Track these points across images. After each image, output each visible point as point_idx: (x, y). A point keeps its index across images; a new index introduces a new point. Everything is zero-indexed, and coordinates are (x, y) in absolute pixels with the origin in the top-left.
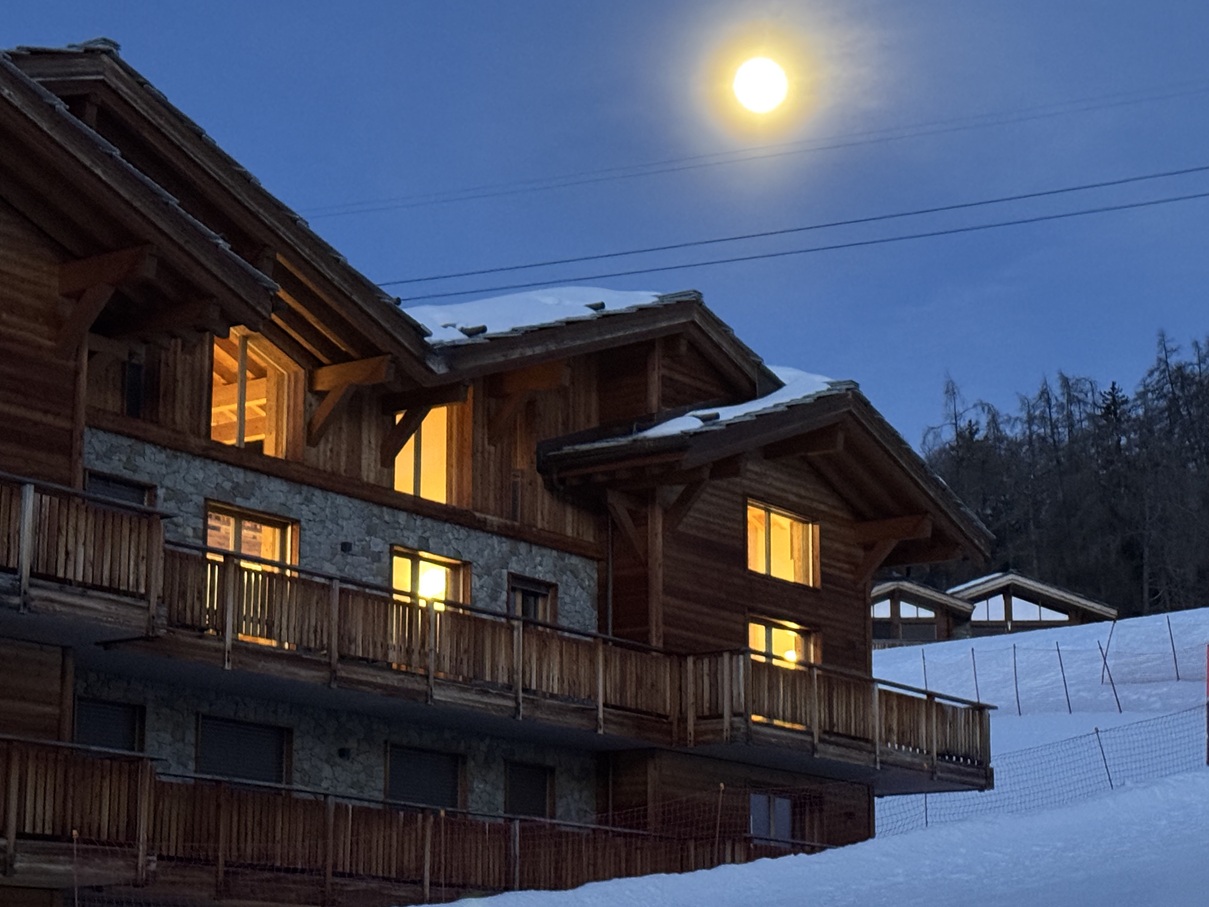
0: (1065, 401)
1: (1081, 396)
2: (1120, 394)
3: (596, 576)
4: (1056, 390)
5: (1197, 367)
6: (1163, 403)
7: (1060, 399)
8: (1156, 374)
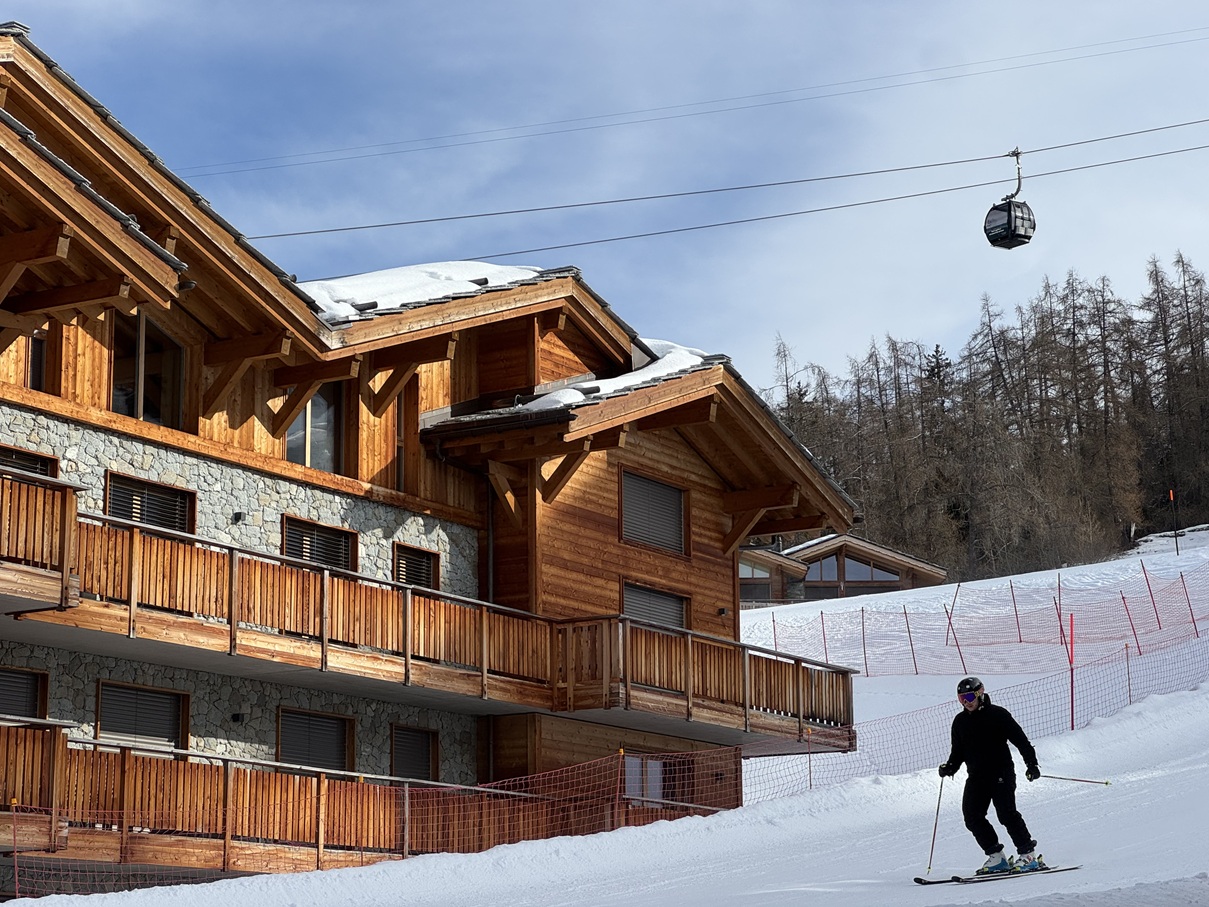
0: (892, 364)
1: (909, 359)
2: (944, 357)
3: (476, 545)
4: (885, 354)
5: (1020, 332)
6: (986, 367)
7: (888, 362)
8: (980, 337)
